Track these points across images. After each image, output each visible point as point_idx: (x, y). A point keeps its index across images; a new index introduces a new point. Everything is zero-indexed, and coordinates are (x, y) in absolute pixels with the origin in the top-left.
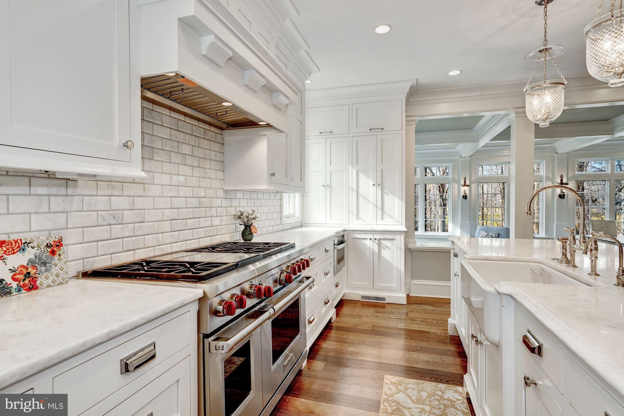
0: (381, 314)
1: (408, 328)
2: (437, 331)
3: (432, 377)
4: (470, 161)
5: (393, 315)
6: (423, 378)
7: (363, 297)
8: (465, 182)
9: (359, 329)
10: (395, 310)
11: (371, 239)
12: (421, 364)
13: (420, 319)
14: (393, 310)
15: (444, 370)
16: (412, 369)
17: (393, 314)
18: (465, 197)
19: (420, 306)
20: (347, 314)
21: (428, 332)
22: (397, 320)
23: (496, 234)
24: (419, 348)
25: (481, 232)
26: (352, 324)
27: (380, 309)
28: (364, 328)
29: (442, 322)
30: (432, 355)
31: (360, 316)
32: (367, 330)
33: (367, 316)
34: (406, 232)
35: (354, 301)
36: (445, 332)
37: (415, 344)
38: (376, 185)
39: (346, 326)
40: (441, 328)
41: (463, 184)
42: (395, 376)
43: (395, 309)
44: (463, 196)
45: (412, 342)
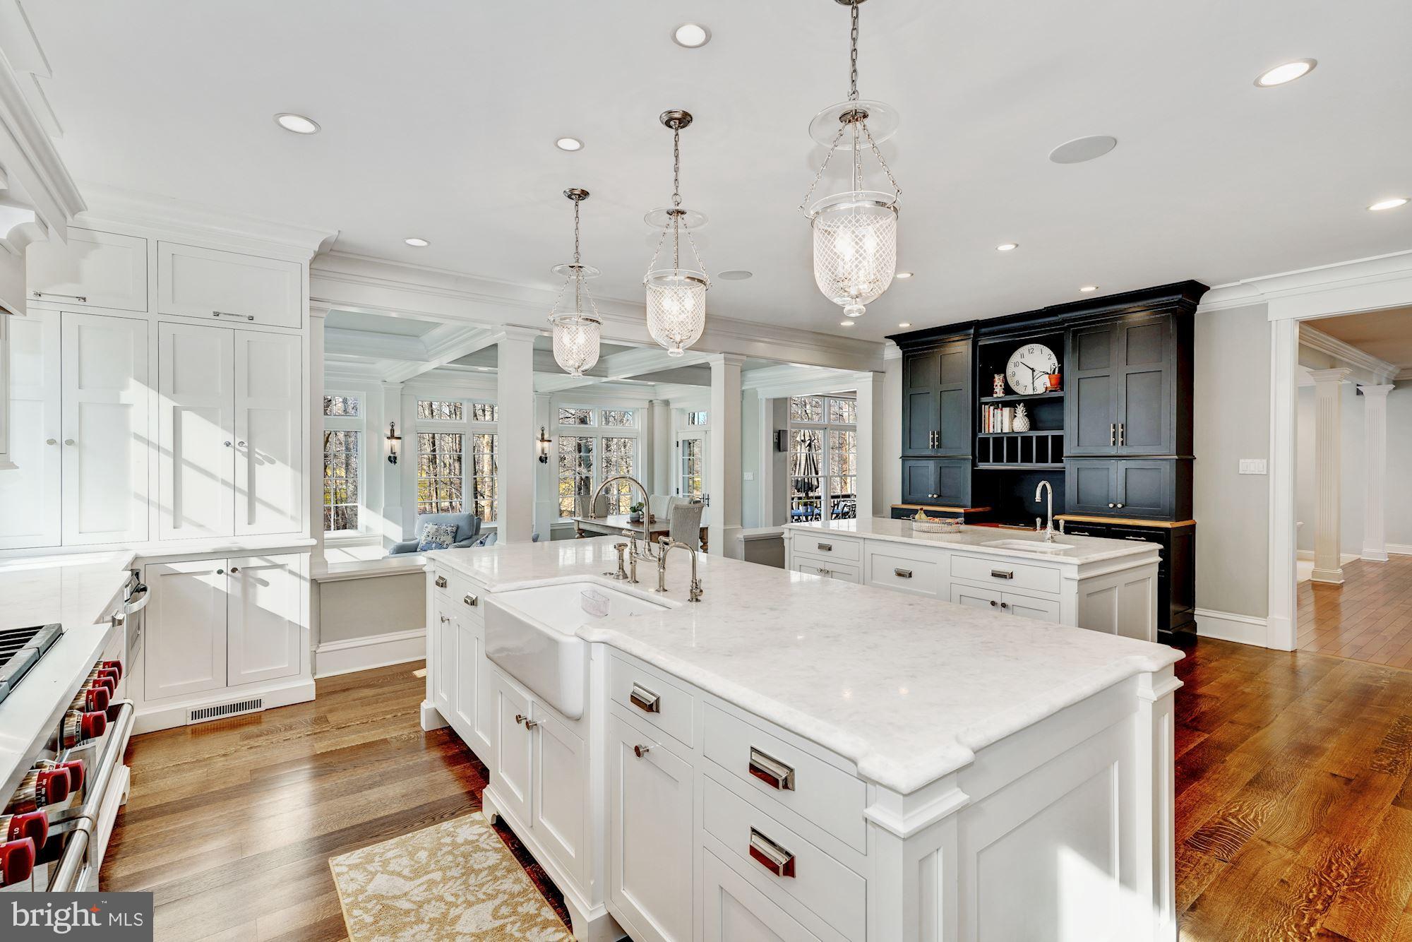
0: (262, 738)
1: (338, 748)
2: (401, 733)
3: (425, 818)
4: (401, 391)
5: (292, 732)
6: (409, 828)
7: (195, 715)
8: (392, 431)
9: (216, 791)
10: (292, 720)
11: (220, 572)
12: (395, 805)
13: (358, 720)
14: (288, 721)
15: (440, 797)
16: (382, 821)
17: (291, 728)
18: (393, 459)
19: (346, 693)
20: (163, 769)
21: (382, 740)
22: (307, 738)
23: (453, 527)
24: (378, 779)
25: (426, 525)
26: (190, 788)
27: (253, 729)
28: (231, 785)
29: (404, 712)
30: (409, 780)
31: (205, 760)
32: (240, 785)
33: (224, 755)
34: (312, 547)
35: (170, 732)
36: (416, 729)
37: (367, 774)
38: (232, 444)
39: (173, 800)
40: (404, 725)
41: (389, 434)
42: (352, 851)
43: (292, 717)
44: (390, 457)
45: (358, 772)
